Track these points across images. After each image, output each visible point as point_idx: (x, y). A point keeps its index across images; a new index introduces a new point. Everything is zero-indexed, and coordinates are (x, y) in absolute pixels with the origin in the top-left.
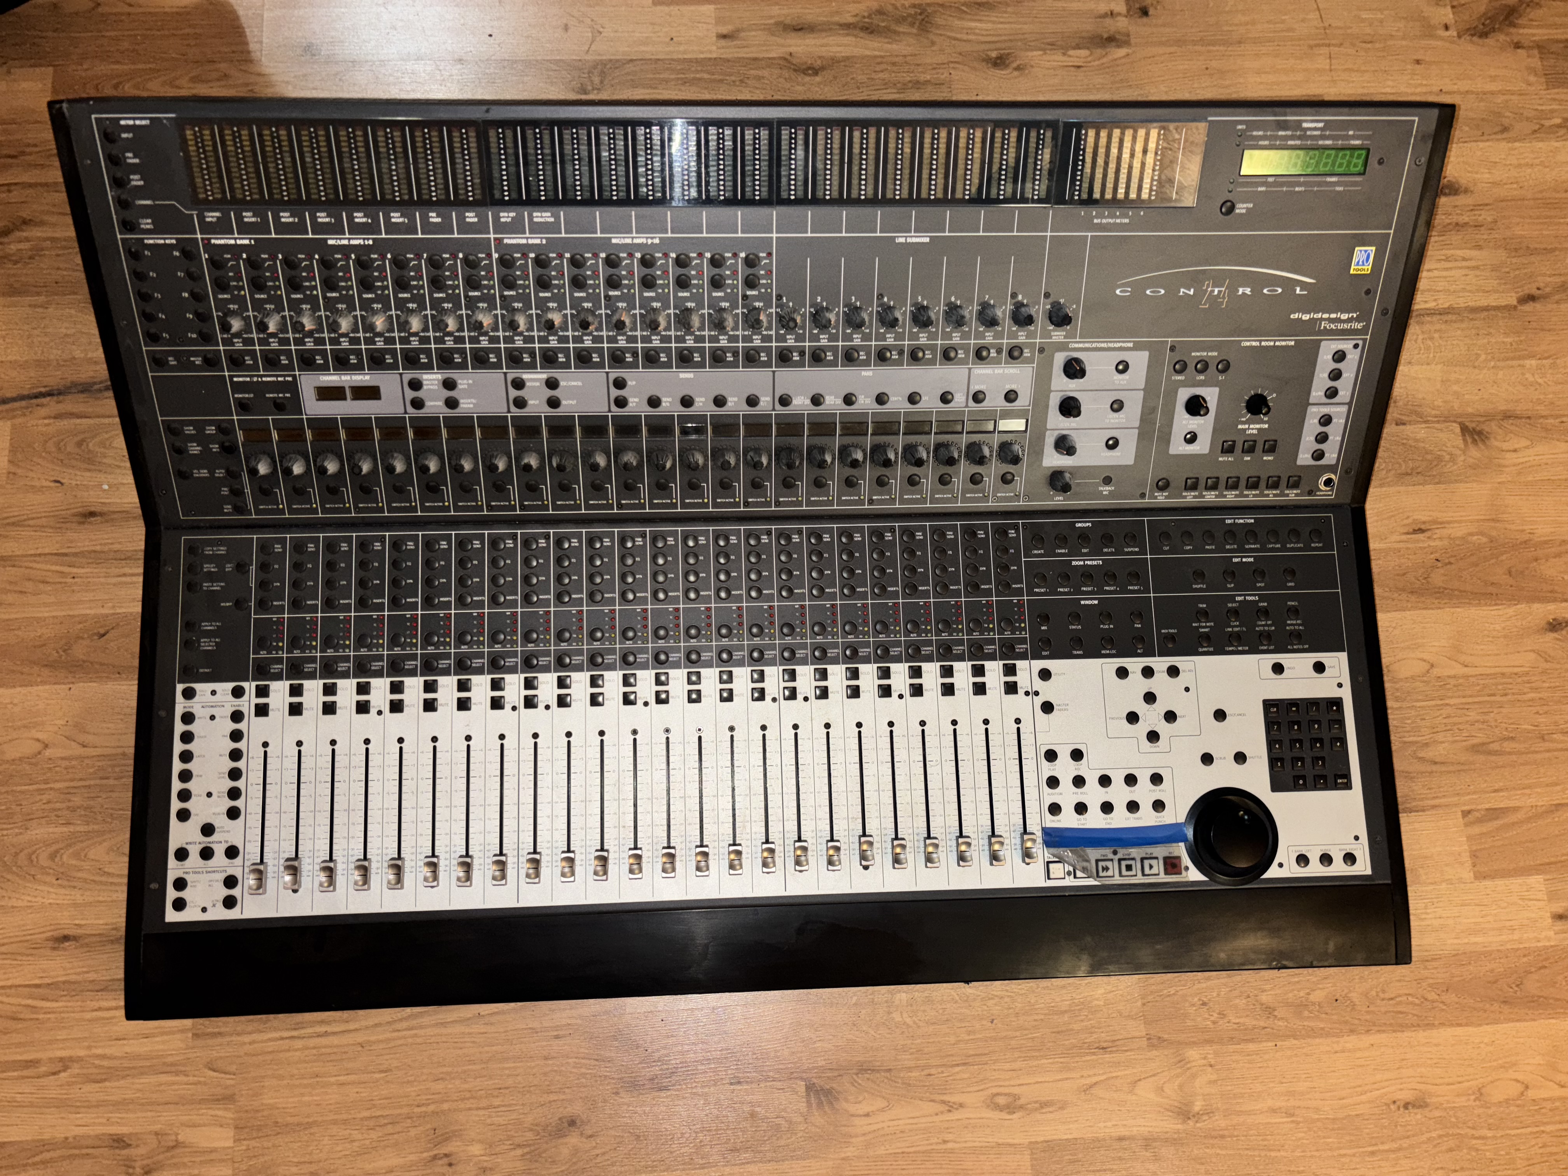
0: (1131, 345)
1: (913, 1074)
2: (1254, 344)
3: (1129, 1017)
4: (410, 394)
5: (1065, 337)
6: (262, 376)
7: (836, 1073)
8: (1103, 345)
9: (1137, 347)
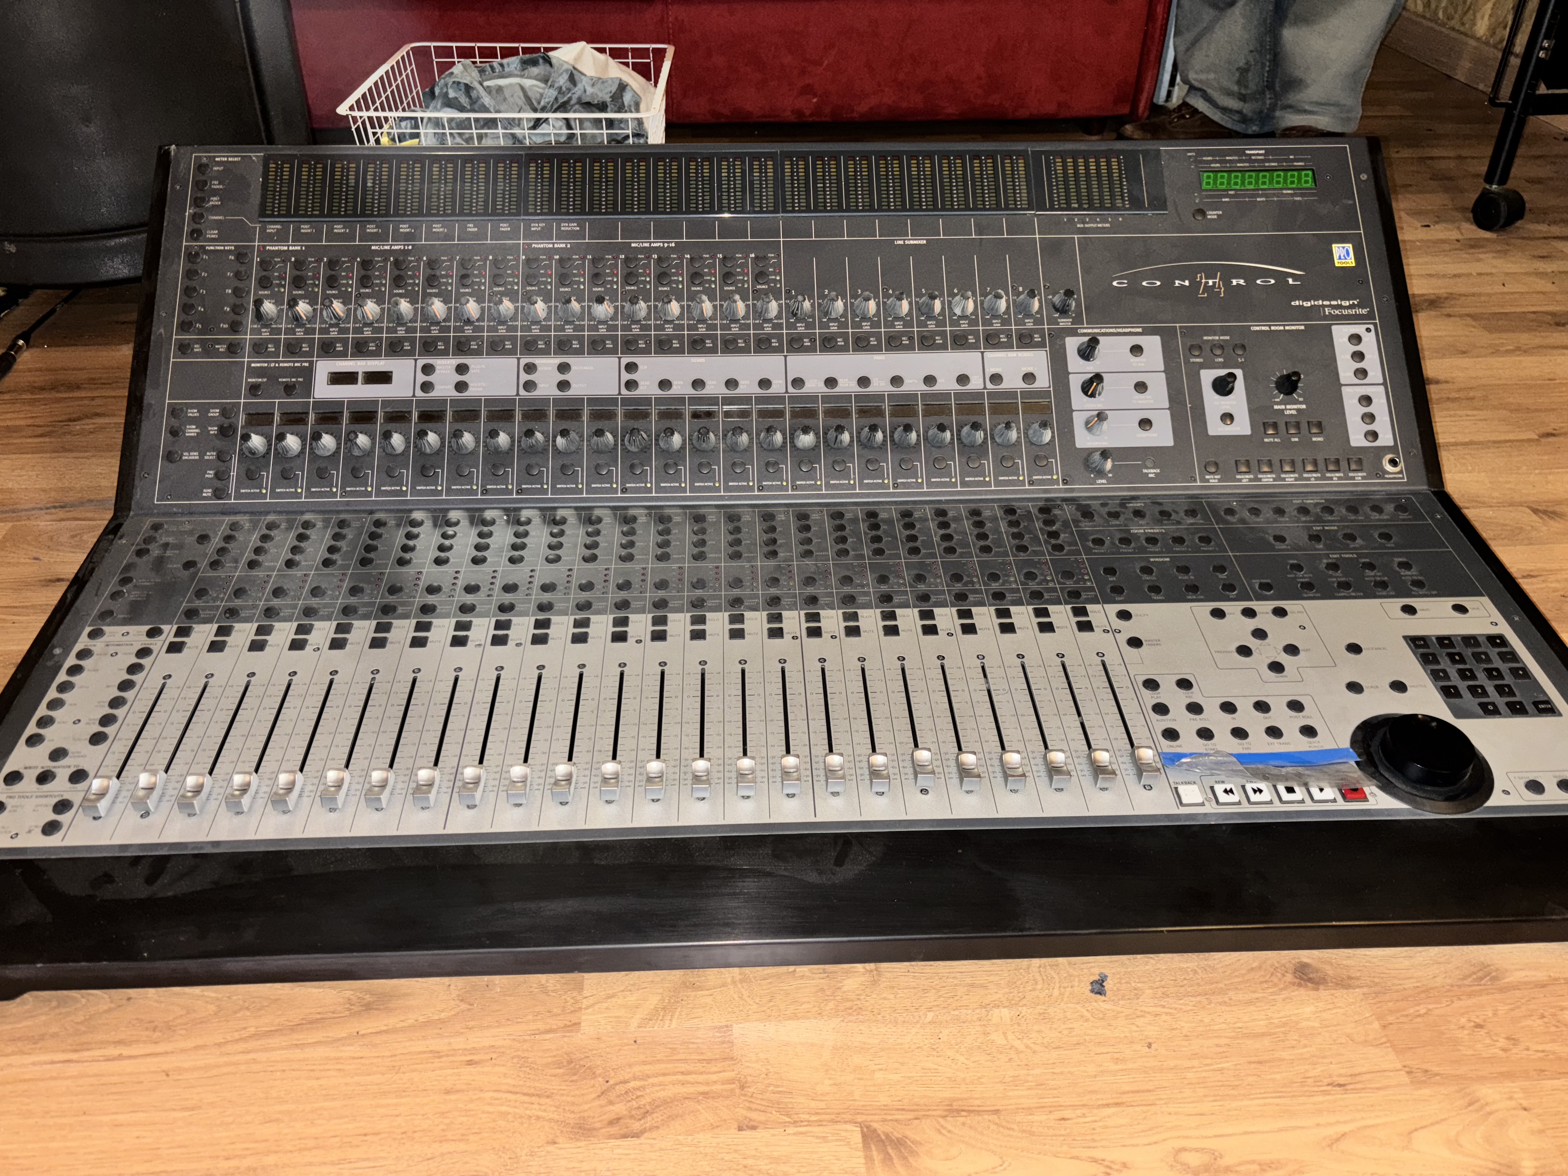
0: (1140, 330)
1: (1035, 1118)
2: (1264, 328)
3: (1365, 1043)
4: (421, 378)
5: (1072, 323)
6: (279, 362)
7: (911, 1115)
8: (1112, 330)
9: (1146, 332)
